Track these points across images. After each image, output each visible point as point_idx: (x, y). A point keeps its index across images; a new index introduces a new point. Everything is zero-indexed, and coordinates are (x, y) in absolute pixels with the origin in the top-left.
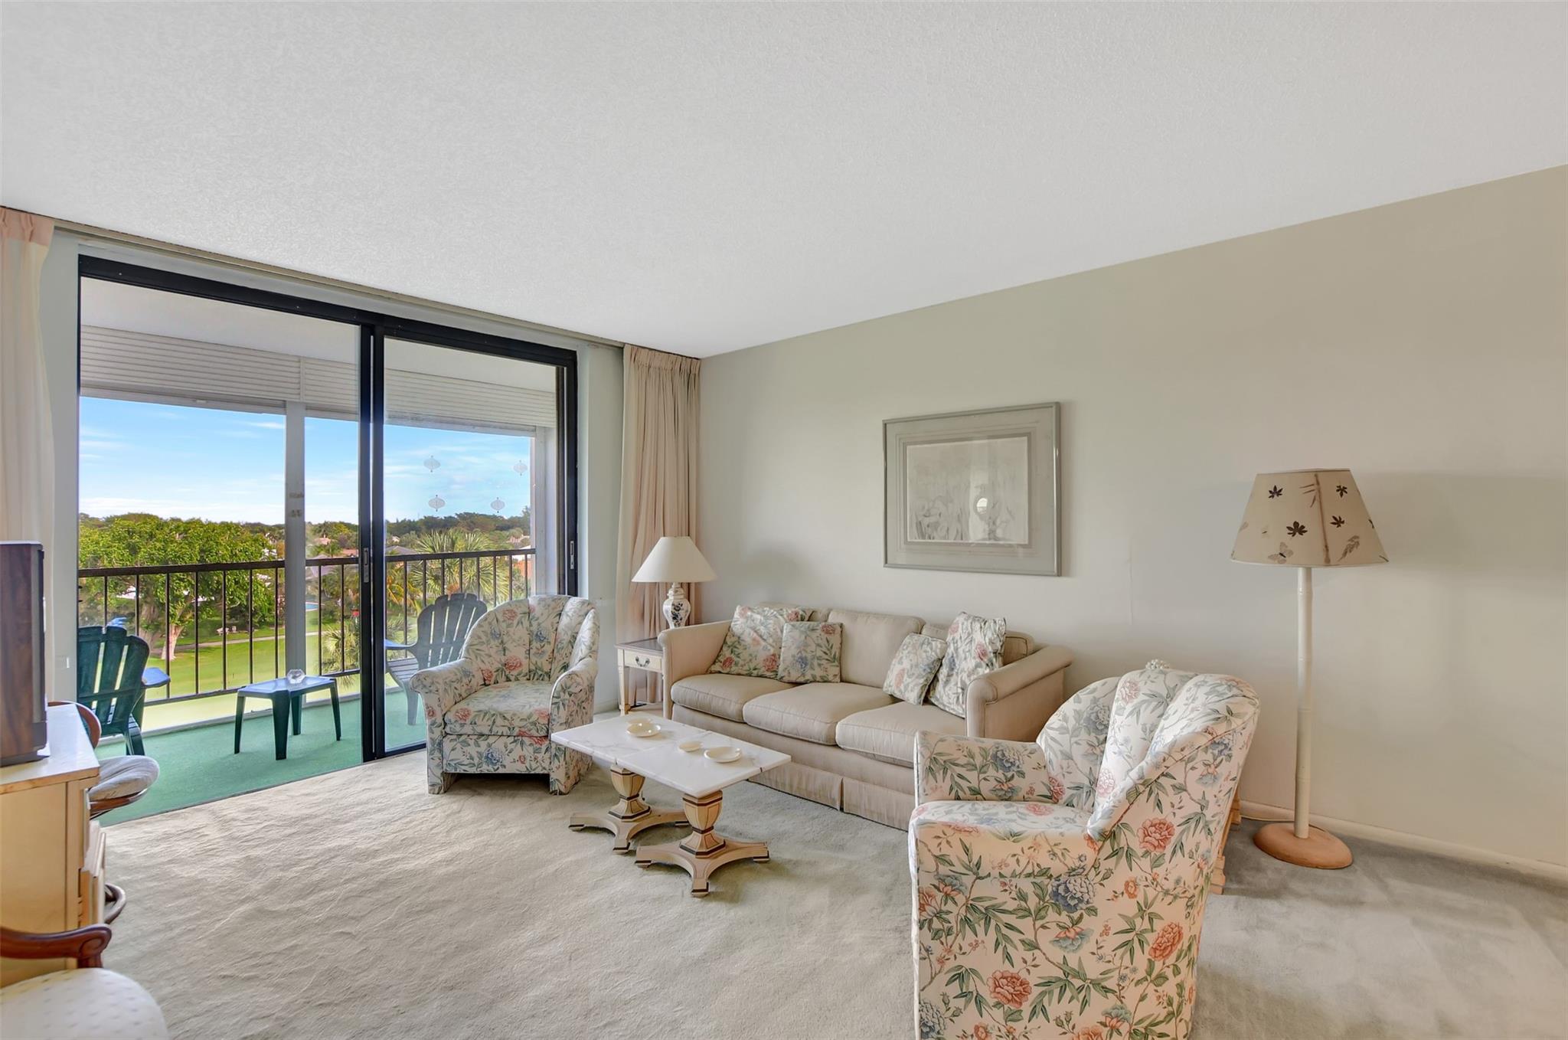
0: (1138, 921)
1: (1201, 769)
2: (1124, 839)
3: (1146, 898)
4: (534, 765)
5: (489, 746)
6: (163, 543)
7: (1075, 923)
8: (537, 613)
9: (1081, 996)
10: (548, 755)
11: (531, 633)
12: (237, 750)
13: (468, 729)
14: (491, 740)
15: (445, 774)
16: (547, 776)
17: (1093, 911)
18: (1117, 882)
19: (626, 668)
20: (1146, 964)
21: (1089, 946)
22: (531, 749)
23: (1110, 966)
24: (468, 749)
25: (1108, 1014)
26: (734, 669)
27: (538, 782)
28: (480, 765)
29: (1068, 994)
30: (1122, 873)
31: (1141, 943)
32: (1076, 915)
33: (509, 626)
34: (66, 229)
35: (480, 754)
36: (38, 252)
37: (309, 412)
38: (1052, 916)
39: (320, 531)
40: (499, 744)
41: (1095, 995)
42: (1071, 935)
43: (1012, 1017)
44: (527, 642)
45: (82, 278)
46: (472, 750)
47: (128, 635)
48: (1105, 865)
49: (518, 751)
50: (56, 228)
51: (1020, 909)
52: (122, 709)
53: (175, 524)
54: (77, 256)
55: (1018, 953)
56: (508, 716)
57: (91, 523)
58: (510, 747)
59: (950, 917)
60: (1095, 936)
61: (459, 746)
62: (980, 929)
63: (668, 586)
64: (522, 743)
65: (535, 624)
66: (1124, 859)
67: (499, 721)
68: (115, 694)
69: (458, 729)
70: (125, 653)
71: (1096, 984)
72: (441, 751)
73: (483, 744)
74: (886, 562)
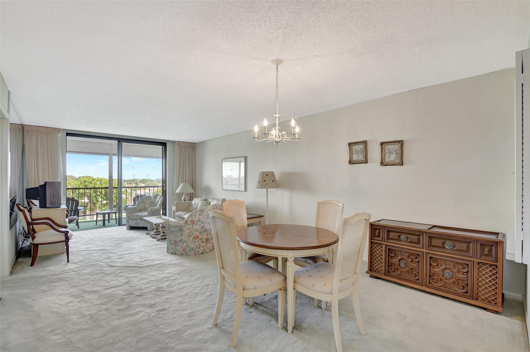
0: (190, 233)
1: (198, 213)
2: (188, 222)
3: (191, 230)
4: (145, 225)
5: (137, 221)
6: (94, 185)
7: (182, 233)
8: (152, 198)
9: (183, 243)
10: (147, 223)
11: (150, 202)
12: (96, 224)
13: (133, 218)
14: (137, 220)
15: (129, 227)
16: (147, 227)
17: (184, 231)
18: (187, 228)
19: (174, 211)
20: (192, 240)
21: (184, 236)
22: (144, 222)
23: (186, 239)
24: (133, 222)
25: (186, 246)
26: (189, 210)
27: (145, 228)
28: (135, 225)
29: (181, 243)
30: (188, 227)
31: (191, 236)
32: (182, 232)
33: (146, 200)
34: (64, 130)
35: (135, 223)
36: (60, 135)
37: (114, 155)
38: (180, 232)
39: (141, 182)
40: (138, 221)
41: (185, 243)
42: (182, 235)
43: (175, 246)
44: (150, 204)
45: (67, 136)
46: (134, 222)
47: (75, 199)
48: (186, 225)
49: (142, 222)
50: (63, 130)
51: (176, 231)
52: (74, 213)
53: (98, 179)
54: (66, 133)
55: (176, 237)
56: (140, 216)
57: (74, 178)
58: (140, 221)
59: (169, 233)
60: (184, 235)
61: (131, 221)
62: (172, 234)
63: (183, 194)
64: (143, 221)
65: (151, 200)
66: (188, 225)
67: (138, 217)
68: (73, 210)
69: (131, 218)
70: (75, 203)
71: (184, 241)
72: (129, 222)
73: (136, 221)
74: (222, 189)
